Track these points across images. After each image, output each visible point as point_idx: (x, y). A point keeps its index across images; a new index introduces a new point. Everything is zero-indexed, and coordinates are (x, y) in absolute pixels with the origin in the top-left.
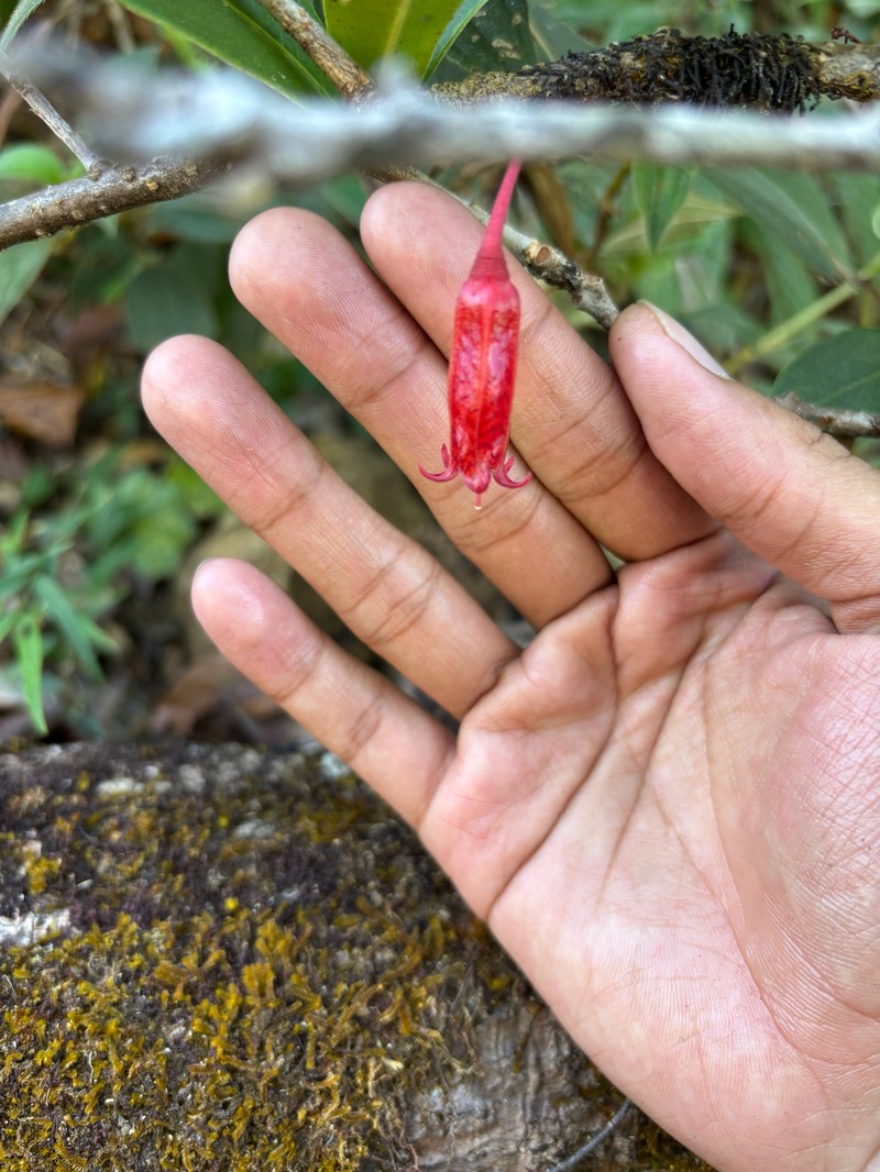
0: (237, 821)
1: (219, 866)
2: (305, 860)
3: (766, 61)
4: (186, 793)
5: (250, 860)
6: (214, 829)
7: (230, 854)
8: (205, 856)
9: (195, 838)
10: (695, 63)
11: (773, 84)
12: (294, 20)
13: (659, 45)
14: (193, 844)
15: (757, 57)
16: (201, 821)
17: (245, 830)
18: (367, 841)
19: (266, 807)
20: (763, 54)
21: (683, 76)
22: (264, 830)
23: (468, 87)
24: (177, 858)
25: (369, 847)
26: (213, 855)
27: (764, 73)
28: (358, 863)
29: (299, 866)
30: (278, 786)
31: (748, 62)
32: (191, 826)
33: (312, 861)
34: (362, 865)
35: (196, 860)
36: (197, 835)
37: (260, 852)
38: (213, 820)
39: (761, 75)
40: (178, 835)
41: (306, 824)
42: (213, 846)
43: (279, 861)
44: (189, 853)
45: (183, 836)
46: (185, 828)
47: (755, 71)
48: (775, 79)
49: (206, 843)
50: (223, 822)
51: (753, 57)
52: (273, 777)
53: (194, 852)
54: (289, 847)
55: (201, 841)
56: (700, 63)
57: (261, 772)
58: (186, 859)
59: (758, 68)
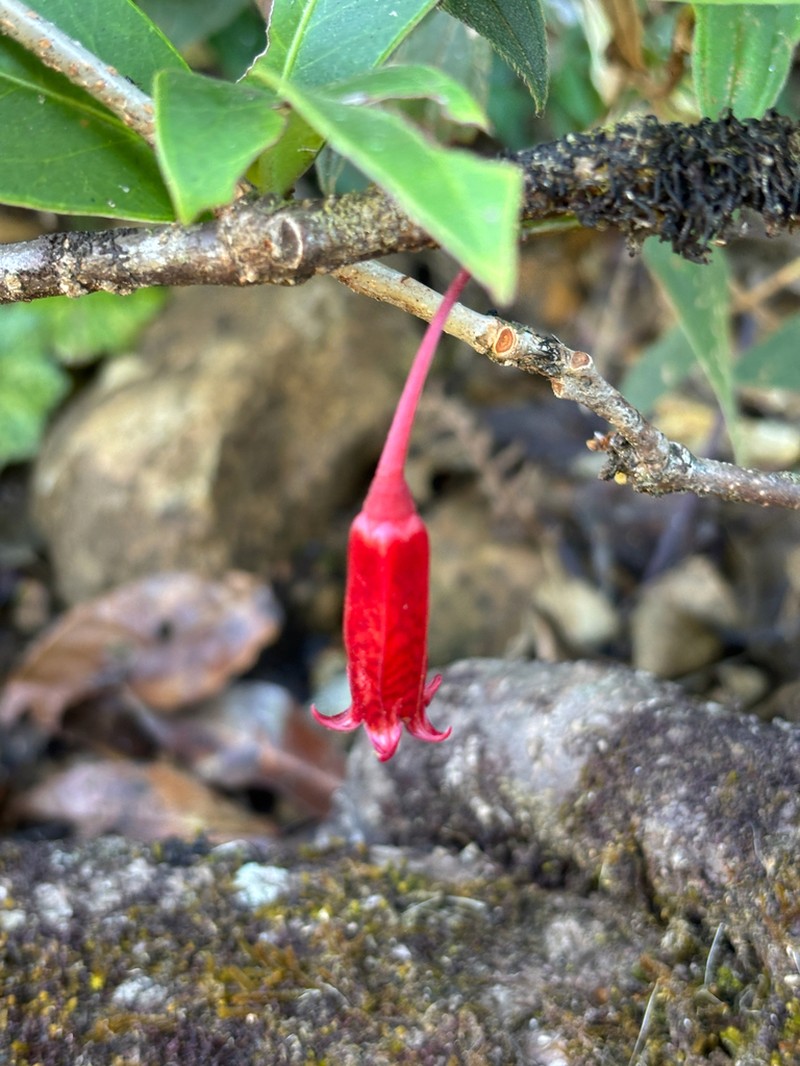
0: (114, 981)
1: (89, 1053)
2: (208, 1045)
3: (773, 168)
4: (47, 932)
5: (132, 1043)
6: (84, 994)
7: (104, 1032)
8: (71, 1037)
9: (57, 1010)
10: (674, 174)
11: (783, 200)
12: (138, 119)
13: (626, 151)
14: (54, 1018)
15: (759, 166)
16: (65, 981)
17: (126, 992)
18: (292, 1020)
19: (157, 957)
20: (768, 161)
21: (657, 194)
22: (153, 994)
23: (371, 209)
24: (33, 1037)
25: (296, 1030)
26: (81, 1032)
27: (770, 186)
28: (279, 1052)
29: (198, 1055)
30: (175, 923)
31: (747, 170)
32: (52, 992)
33: (218, 1045)
34: (284, 1055)
35: (59, 1041)
36: (62, 1005)
37: (147, 1032)
38: (83, 979)
39: (765, 190)
40: (34, 1003)
41: (210, 987)
42: (82, 1019)
43: (172, 1045)
44: (48, 1030)
45: (41, 1006)
46: (43, 995)
47: (757, 184)
48: (786, 194)
49: (72, 1018)
50: (97, 982)
51: (753, 168)
52: (168, 904)
53: (56, 1030)
54: (185, 1025)
55: (65, 1015)
56: (681, 175)
57: (151, 897)
58: (44, 1038)
59: (760, 180)
